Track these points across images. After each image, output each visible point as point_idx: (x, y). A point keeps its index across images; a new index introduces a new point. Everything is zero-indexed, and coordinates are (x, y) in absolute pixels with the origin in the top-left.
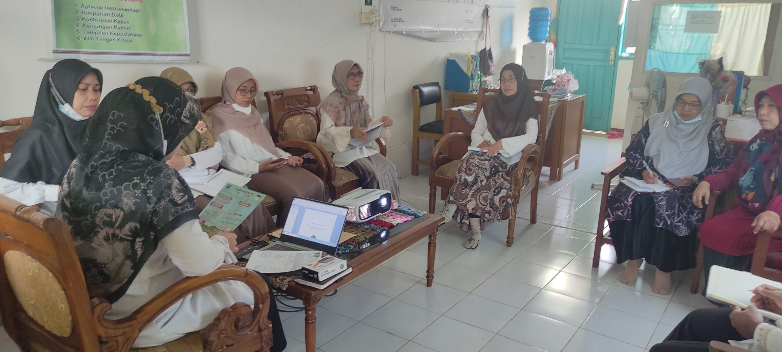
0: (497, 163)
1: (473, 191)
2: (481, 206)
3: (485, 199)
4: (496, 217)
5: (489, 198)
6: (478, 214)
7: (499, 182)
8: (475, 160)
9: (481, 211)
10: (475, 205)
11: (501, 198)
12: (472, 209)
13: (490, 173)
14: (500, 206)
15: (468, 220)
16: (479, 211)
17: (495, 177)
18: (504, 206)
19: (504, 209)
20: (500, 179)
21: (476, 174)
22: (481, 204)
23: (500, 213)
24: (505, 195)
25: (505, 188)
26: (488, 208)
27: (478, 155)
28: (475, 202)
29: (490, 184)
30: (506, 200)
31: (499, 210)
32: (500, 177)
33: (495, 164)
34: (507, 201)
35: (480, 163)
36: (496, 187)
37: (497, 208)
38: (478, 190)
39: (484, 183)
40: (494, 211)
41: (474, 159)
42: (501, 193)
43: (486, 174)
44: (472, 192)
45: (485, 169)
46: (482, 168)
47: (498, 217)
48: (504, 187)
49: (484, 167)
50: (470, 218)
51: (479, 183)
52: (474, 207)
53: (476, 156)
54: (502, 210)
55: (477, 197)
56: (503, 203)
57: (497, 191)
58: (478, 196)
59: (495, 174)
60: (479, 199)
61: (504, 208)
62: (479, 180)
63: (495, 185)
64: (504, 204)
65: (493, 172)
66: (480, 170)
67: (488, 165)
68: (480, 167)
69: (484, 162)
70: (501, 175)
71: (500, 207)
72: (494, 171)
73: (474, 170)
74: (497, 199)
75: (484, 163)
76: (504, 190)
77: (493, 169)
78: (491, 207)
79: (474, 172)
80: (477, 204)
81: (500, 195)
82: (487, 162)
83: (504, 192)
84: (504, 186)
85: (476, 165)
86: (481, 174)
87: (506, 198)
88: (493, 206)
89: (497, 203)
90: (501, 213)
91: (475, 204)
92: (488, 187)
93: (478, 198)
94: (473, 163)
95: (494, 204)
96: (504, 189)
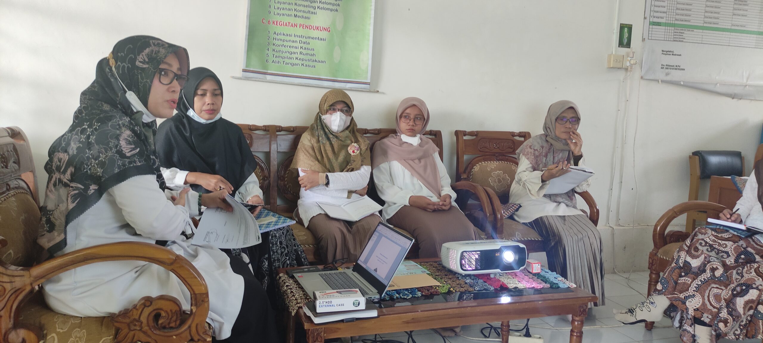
0: (754, 248)
1: (700, 283)
2: (711, 308)
3: (717, 297)
4: (734, 330)
5: (723, 298)
6: (706, 318)
7: (746, 276)
8: (706, 236)
9: (710, 317)
10: (700, 304)
11: (747, 303)
12: (694, 310)
13: (736, 261)
14: (744, 314)
15: (693, 327)
16: (705, 315)
17: (743, 268)
18: (751, 316)
19: (750, 321)
20: (751, 273)
21: (706, 257)
22: (711, 304)
23: (740, 325)
24: (754, 298)
25: (757, 288)
26: (724, 314)
27: (712, 229)
28: (701, 300)
29: (732, 277)
30: (754, 307)
31: (742, 320)
32: (753, 270)
33: (749, 249)
34: (756, 308)
35: (715, 242)
36: (740, 282)
37: (739, 316)
38: (706, 283)
39: (718, 273)
40: (734, 320)
41: (705, 234)
42: (749, 294)
43: (727, 261)
44: (697, 283)
45: (727, 253)
46: (718, 250)
47: (737, 330)
48: (754, 286)
49: (726, 250)
50: (696, 325)
51: (708, 271)
52: (698, 306)
53: (709, 231)
54: (745, 320)
55: (705, 292)
56: (749, 310)
57: (738, 289)
58: (707, 292)
59: (743, 265)
60: (708, 297)
61: (749, 318)
62: (708, 267)
63: (739, 281)
64: (751, 312)
65: (741, 261)
66: (713, 252)
67: (732, 247)
68: (715, 248)
69: (724, 242)
70: (755, 267)
71: (743, 316)
72: (743, 259)
73: (702, 251)
74: (740, 302)
75: (725, 244)
76: (755, 291)
77: (743, 256)
78: (730, 313)
79: (702, 254)
80: (704, 304)
81: (747, 298)
82: (729, 244)
83: (753, 294)
84: (755, 284)
85: (706, 243)
86: (715, 259)
87: (756, 304)
88: (734, 313)
89: (740, 310)
90: (742, 325)
91: (701, 302)
92: (724, 282)
93: (707, 294)
94: (703, 240)
95: (736, 310)
96: (754, 288)
